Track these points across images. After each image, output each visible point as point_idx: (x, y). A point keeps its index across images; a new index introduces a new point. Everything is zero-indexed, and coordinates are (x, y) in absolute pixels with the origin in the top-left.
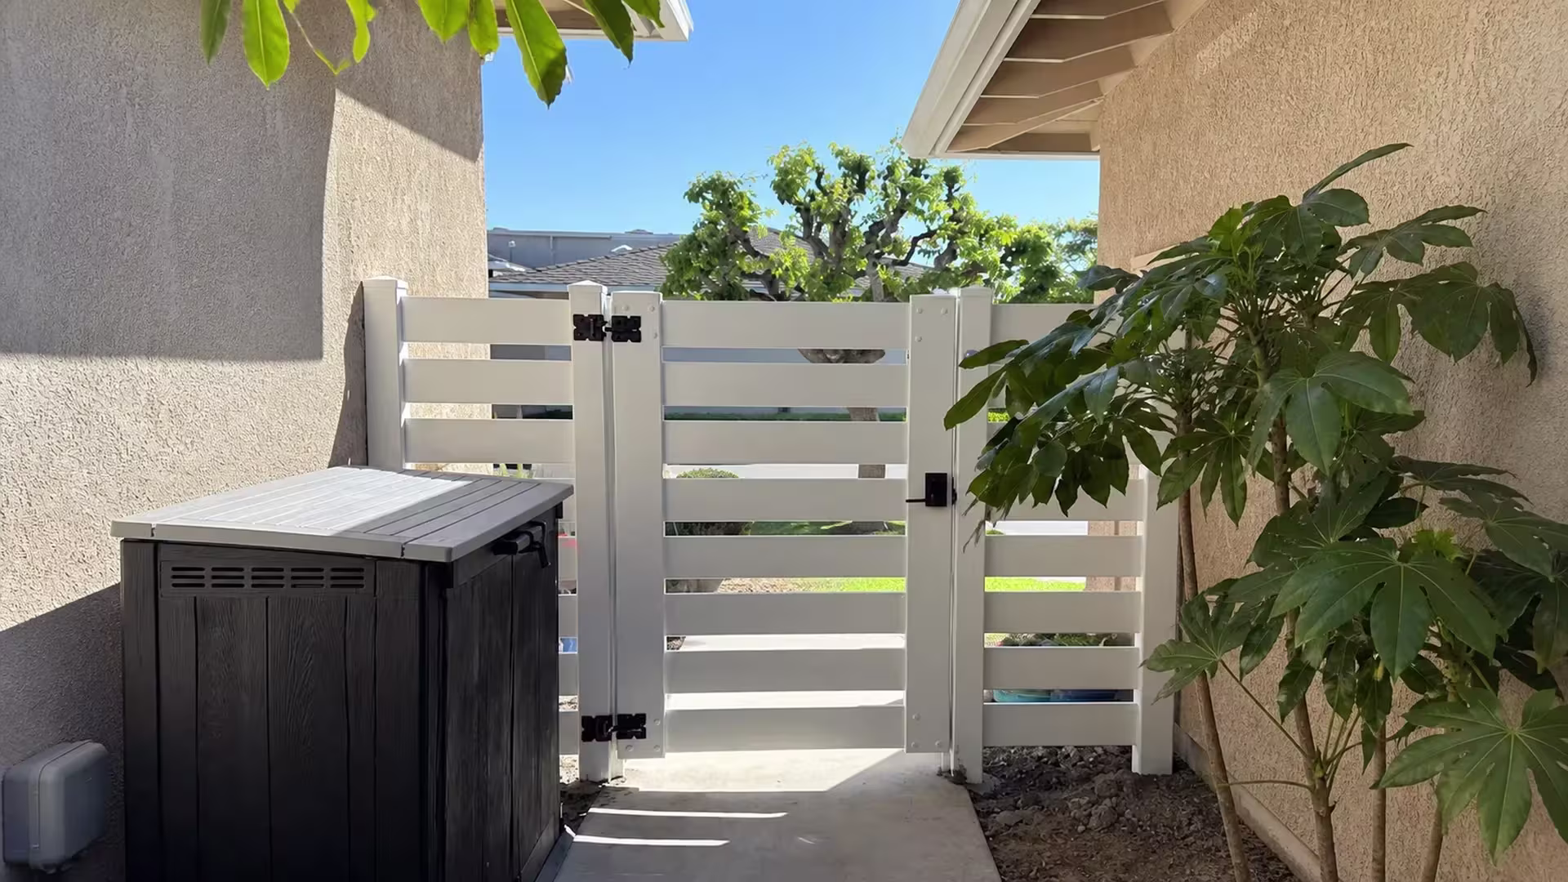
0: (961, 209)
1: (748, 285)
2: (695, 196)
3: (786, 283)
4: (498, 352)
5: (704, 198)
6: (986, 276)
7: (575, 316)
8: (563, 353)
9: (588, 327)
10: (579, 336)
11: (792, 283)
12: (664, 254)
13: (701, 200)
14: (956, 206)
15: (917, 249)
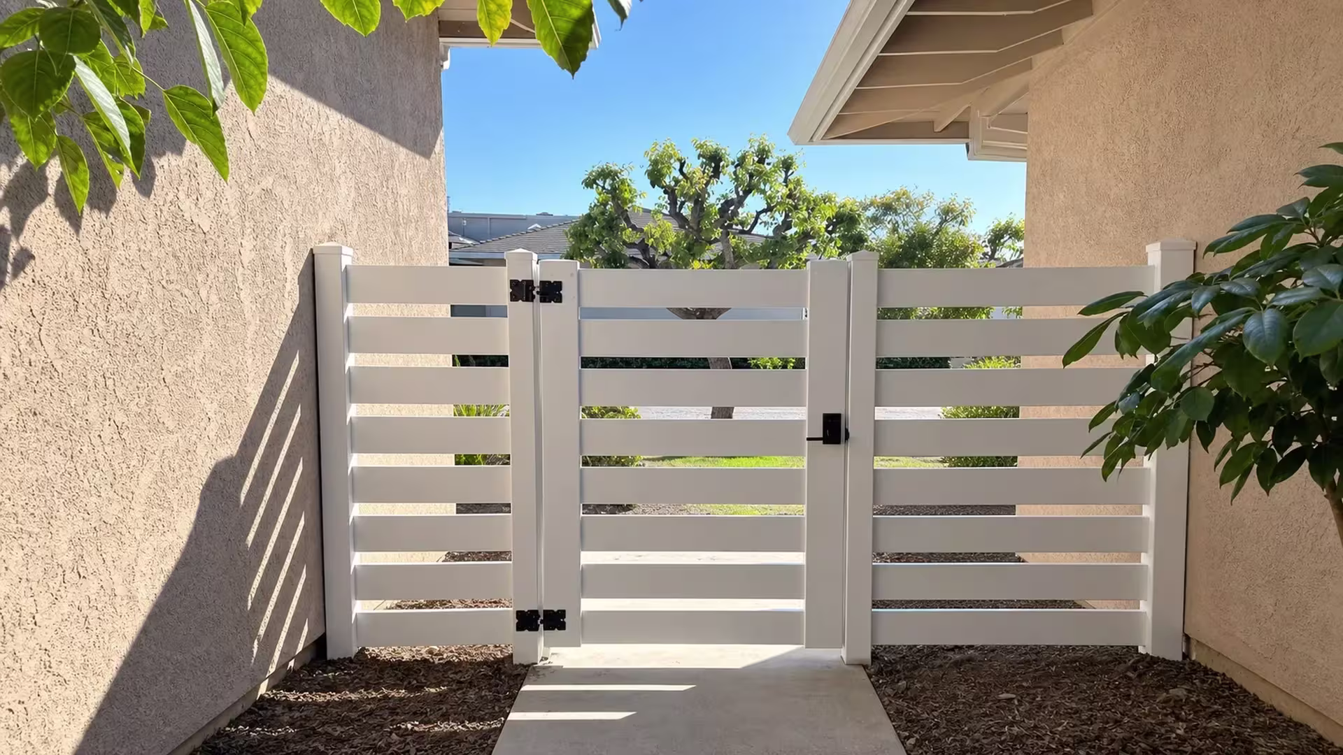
0: (795, 189)
1: (629, 252)
2: (589, 183)
3: (656, 249)
4: (456, 311)
5: (597, 185)
6: (813, 242)
7: (512, 281)
8: (501, 312)
9: (521, 290)
10: (514, 297)
11: (661, 251)
12: (567, 230)
13: (595, 186)
14: (791, 186)
15: (759, 221)
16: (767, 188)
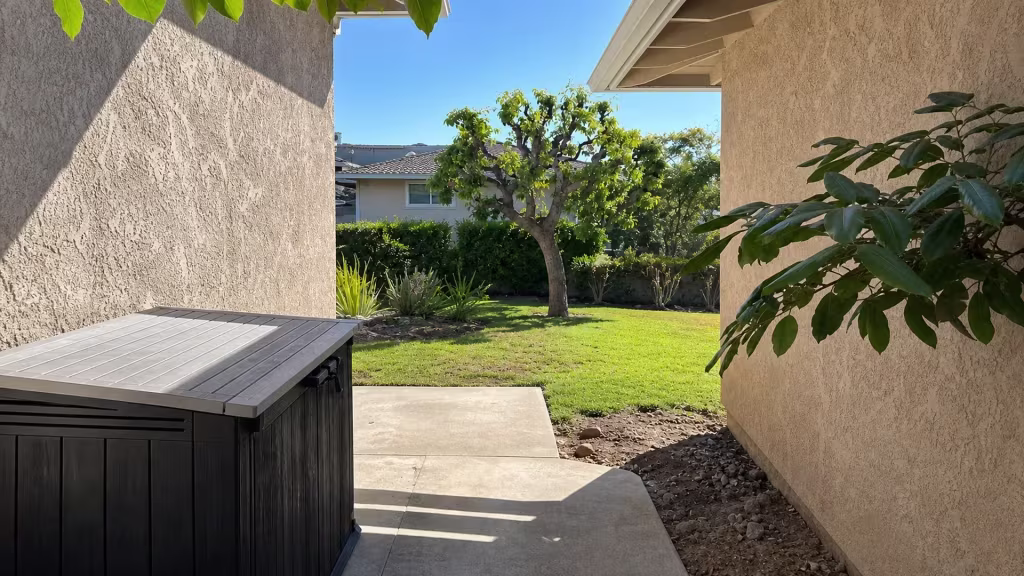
0: (609, 127)
1: (486, 174)
3: (507, 172)
5: (457, 123)
6: (623, 166)
11: (511, 173)
12: (436, 156)
14: (606, 125)
15: (581, 151)
16: (586, 126)
